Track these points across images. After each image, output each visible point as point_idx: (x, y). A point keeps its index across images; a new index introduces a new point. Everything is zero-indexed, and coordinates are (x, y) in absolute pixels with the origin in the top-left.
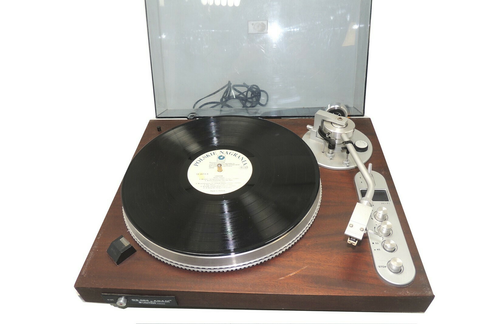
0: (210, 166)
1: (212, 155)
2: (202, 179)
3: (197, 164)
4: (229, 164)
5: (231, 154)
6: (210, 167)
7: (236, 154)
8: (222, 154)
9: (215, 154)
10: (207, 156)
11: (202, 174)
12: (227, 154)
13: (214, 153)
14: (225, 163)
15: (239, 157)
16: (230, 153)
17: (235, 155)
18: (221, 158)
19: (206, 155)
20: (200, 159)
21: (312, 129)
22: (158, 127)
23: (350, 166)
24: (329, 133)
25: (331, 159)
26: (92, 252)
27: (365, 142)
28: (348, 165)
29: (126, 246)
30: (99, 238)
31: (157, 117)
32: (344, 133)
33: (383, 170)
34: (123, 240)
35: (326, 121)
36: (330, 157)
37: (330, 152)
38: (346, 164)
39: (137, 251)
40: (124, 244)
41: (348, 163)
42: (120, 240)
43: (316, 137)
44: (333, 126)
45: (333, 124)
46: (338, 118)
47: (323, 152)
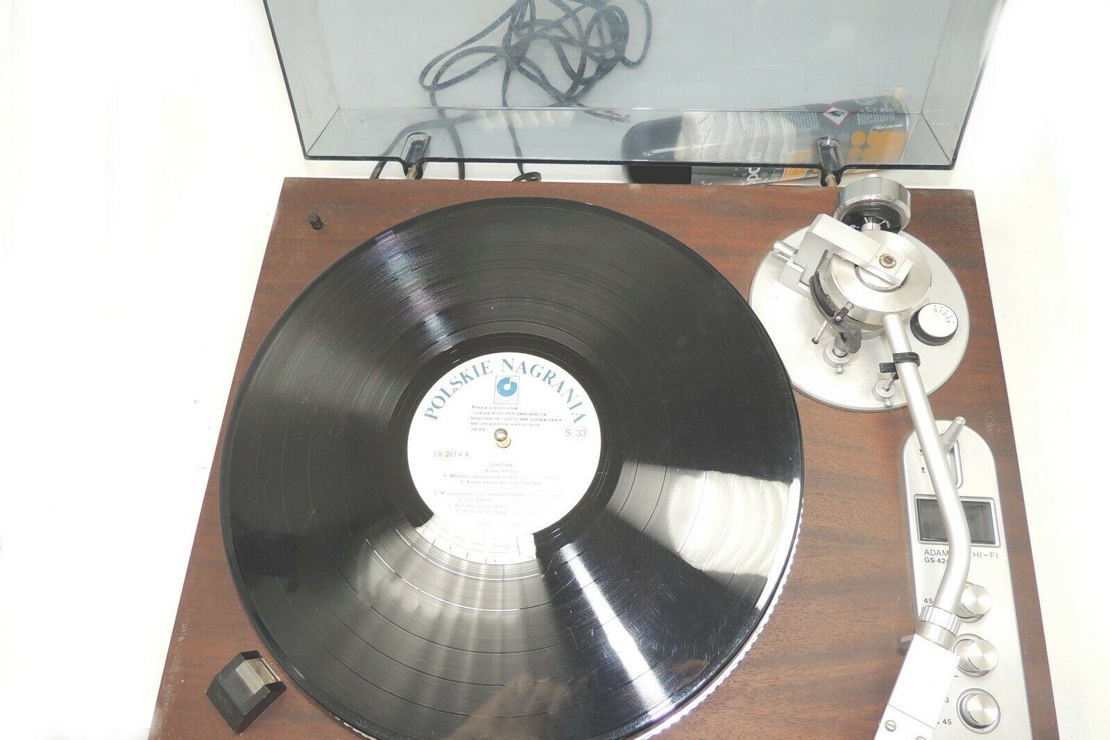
0: (474, 421)
1: (478, 376)
2: (452, 476)
3: (436, 412)
4: (529, 417)
5: (535, 372)
6: (474, 427)
7: (551, 375)
8: (508, 373)
9: (486, 369)
10: (464, 377)
11: (449, 455)
12: (525, 372)
13: (483, 364)
14: (519, 411)
15: (560, 388)
16: (532, 370)
17: (548, 377)
18: (506, 388)
19: (461, 374)
20: (442, 390)
21: (789, 257)
22: (310, 217)
23: (894, 404)
24: (845, 311)
25: (839, 373)
26: (169, 685)
27: (950, 313)
28: (888, 403)
29: (254, 692)
30: (181, 639)
31: (309, 154)
32: (892, 313)
33: (990, 415)
34: (245, 670)
35: (839, 258)
36: (837, 365)
37: (838, 352)
38: (884, 399)
39: (286, 688)
40: (249, 684)
41: (889, 398)
42: (237, 670)
43: (800, 281)
44: (861, 280)
45: (860, 270)
46: (883, 258)
47: (816, 343)
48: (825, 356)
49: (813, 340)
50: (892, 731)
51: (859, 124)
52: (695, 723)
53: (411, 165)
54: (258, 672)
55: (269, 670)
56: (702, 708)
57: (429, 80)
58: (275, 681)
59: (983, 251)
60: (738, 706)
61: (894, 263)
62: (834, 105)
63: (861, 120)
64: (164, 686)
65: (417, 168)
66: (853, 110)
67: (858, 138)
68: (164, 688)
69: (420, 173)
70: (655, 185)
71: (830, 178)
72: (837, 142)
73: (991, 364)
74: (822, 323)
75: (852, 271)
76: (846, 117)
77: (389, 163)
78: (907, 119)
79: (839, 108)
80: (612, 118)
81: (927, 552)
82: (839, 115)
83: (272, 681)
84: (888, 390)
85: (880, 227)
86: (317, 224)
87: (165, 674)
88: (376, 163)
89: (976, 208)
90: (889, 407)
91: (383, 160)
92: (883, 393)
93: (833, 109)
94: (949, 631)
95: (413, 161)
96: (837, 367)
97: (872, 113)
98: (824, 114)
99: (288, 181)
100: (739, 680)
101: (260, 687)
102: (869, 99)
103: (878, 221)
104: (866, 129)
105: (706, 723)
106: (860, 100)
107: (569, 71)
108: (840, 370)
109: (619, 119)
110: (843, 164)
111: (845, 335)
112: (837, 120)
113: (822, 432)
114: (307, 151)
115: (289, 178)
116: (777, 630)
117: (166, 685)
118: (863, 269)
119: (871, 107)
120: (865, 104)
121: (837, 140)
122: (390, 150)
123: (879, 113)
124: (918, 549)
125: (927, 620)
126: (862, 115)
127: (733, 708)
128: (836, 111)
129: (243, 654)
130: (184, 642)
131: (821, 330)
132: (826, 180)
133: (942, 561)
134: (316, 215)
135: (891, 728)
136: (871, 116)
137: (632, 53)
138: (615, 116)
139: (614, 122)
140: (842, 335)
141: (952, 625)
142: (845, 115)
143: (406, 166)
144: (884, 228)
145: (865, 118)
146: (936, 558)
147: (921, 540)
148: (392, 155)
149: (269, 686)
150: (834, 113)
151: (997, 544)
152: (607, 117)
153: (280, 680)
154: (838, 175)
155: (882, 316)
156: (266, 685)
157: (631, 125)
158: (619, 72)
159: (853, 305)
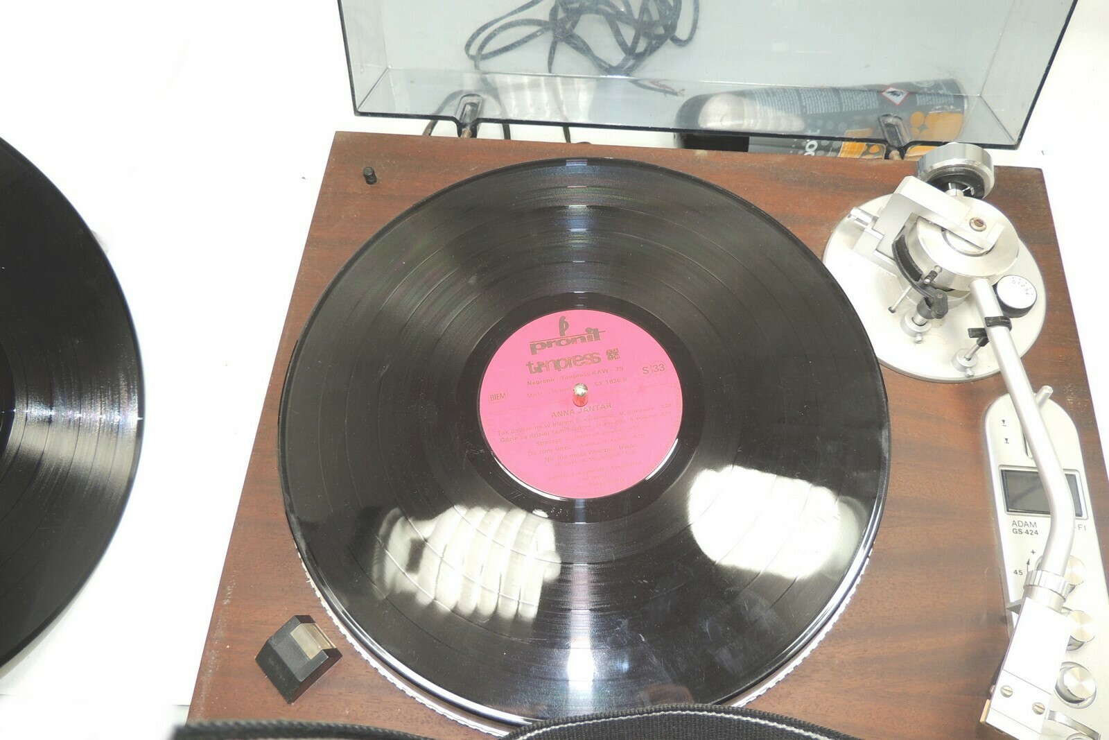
21: (867, 224)
22: (364, 170)
23: (976, 375)
24: (933, 274)
25: (918, 342)
26: (213, 651)
27: (1029, 285)
28: (969, 372)
29: (311, 657)
30: (226, 602)
31: (359, 110)
32: (982, 277)
33: (1070, 388)
34: (300, 634)
35: (926, 221)
36: (915, 334)
37: (919, 318)
38: (964, 369)
39: (342, 656)
40: (304, 649)
41: (971, 368)
42: (292, 633)
43: (876, 250)
44: (949, 244)
45: (948, 235)
46: (973, 221)
47: (893, 312)
48: (903, 323)
49: (890, 309)
50: (1009, 696)
51: (918, 104)
52: (781, 696)
53: (465, 126)
54: (314, 635)
55: (324, 636)
56: (788, 680)
57: (473, 51)
58: (331, 648)
59: (1054, 228)
60: (825, 679)
61: (984, 226)
62: (893, 85)
63: (920, 100)
64: (208, 652)
65: (472, 129)
66: (913, 92)
67: (917, 116)
68: (208, 653)
69: (474, 133)
70: (721, 152)
71: (895, 154)
72: (899, 120)
73: (1069, 339)
74: (904, 289)
75: (939, 234)
76: (906, 96)
77: (440, 122)
78: (965, 101)
79: (897, 88)
80: (666, 92)
81: (1014, 523)
82: (898, 95)
83: (328, 647)
84: (969, 359)
85: (963, 194)
86: (370, 179)
87: (209, 639)
88: (427, 122)
89: (1045, 185)
90: (969, 376)
91: (435, 118)
92: (964, 362)
93: (892, 89)
94: (1060, 595)
95: (468, 120)
96: (915, 336)
97: (930, 94)
98: (883, 93)
99: (339, 135)
100: (825, 652)
101: (317, 652)
102: (928, 82)
103: (962, 187)
104: (925, 110)
105: (792, 696)
106: (919, 83)
107: (622, 44)
108: (919, 338)
109: (674, 93)
110: (908, 141)
111: (931, 300)
112: (897, 100)
113: (901, 401)
114: (357, 107)
115: (340, 132)
116: (863, 601)
117: (210, 651)
118: (951, 233)
119: (929, 89)
120: (924, 86)
121: (900, 118)
122: (441, 109)
123: (938, 95)
124: (1005, 520)
125: (1036, 583)
126: (921, 96)
127: (820, 681)
128: (894, 91)
129: (298, 617)
130: (228, 605)
131: (902, 297)
132: (890, 155)
133: (1030, 532)
134: (372, 169)
135: (1008, 693)
136: (930, 97)
137: (682, 32)
138: (668, 90)
139: (667, 95)
140: (926, 300)
141: (1063, 589)
142: (905, 95)
143: (460, 126)
144: (967, 194)
145: (924, 99)
146: (1024, 529)
147: (1008, 511)
148: (442, 114)
149: (327, 651)
150: (893, 93)
151: (1084, 516)
152: (661, 91)
153: (335, 647)
154: (903, 150)
155: (969, 280)
156: (324, 650)
157: (686, 99)
158: (668, 50)
159: (941, 269)
